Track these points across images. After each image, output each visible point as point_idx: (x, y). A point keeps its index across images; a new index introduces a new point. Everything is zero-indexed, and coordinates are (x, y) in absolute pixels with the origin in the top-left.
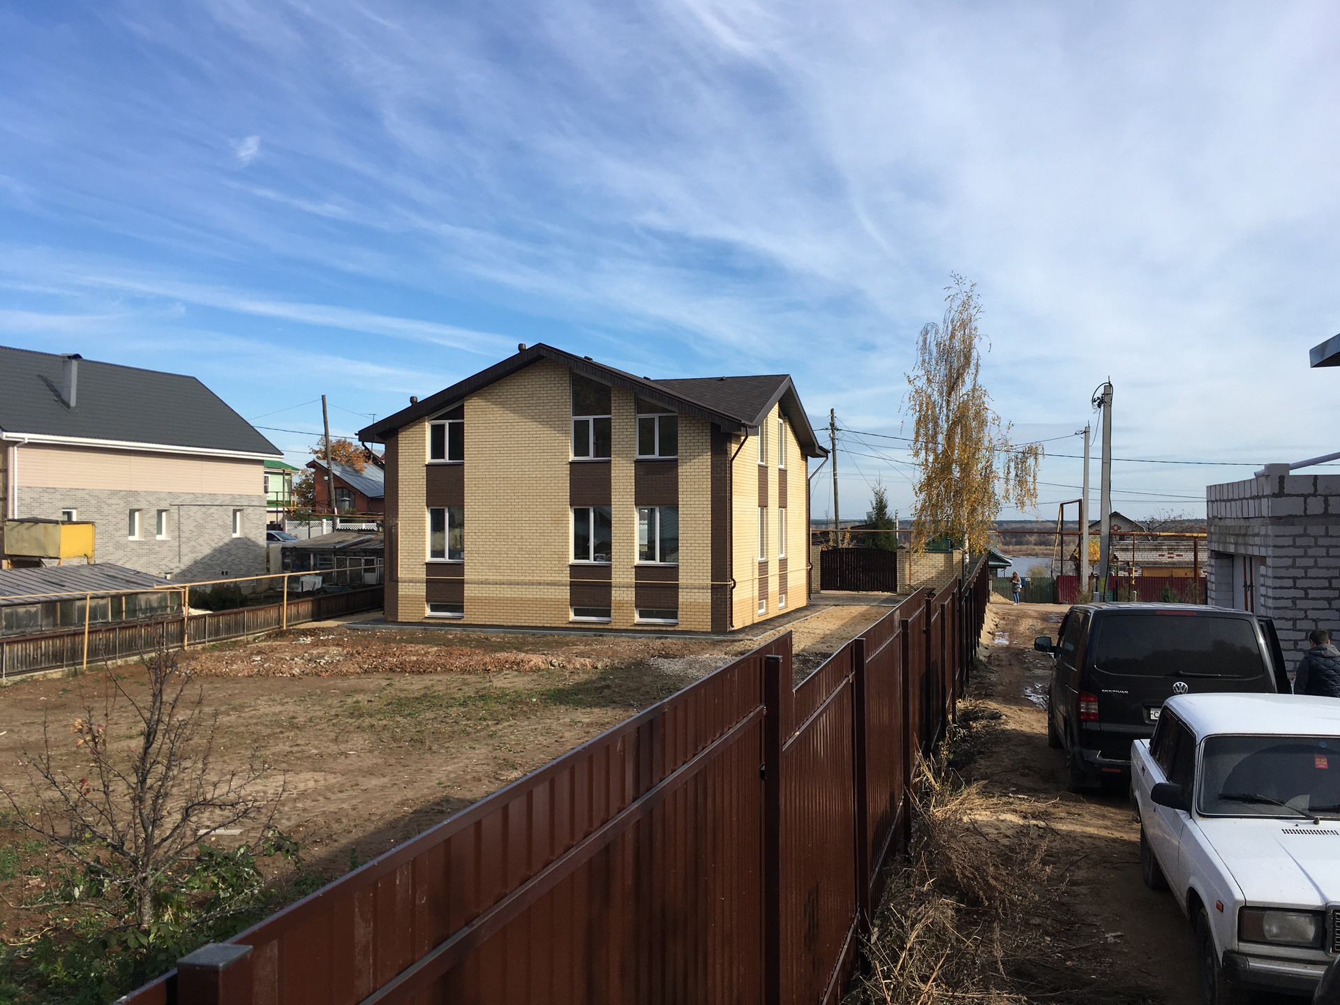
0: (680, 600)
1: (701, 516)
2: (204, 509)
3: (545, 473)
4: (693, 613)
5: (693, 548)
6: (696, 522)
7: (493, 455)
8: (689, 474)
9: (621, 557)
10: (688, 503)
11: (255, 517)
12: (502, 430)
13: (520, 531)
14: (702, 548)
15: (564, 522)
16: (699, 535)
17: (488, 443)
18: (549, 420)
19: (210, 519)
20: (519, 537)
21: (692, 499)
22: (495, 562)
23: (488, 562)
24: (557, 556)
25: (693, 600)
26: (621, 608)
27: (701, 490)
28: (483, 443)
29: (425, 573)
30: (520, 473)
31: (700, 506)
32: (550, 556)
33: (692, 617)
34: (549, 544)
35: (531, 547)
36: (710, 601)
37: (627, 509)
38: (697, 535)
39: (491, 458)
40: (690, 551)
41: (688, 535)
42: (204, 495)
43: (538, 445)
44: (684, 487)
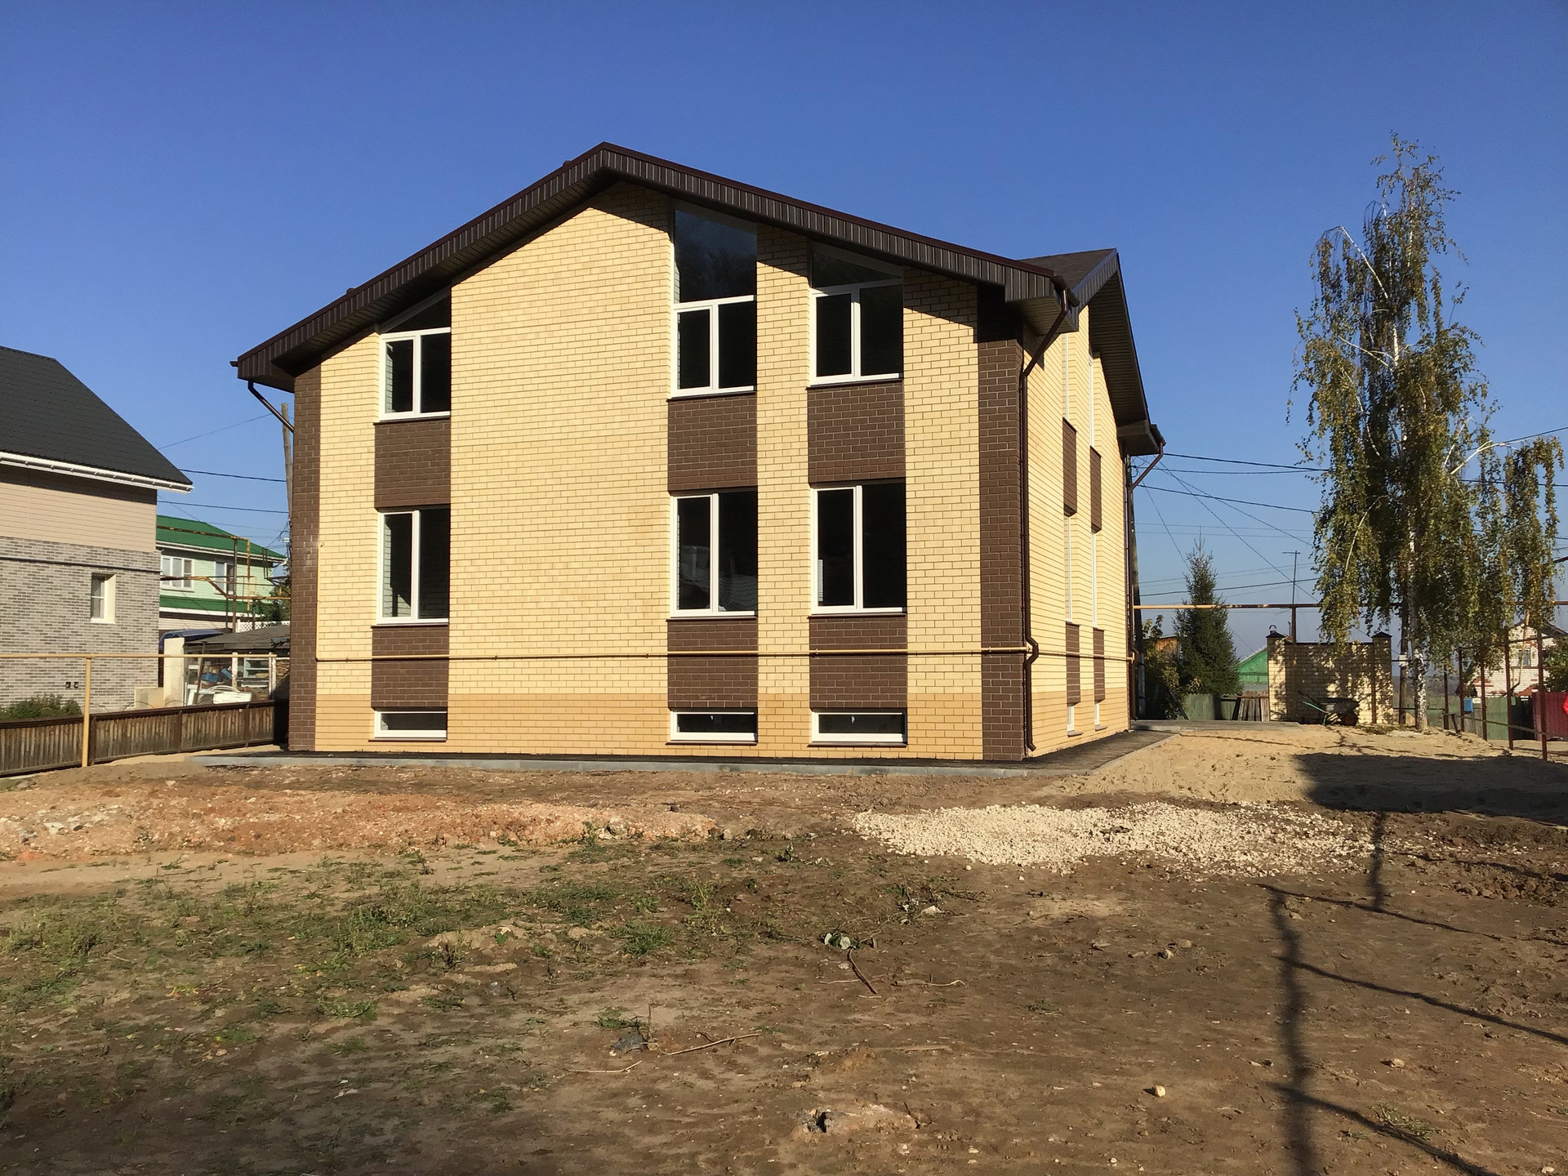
0: (910, 690)
1: (958, 500)
2: (32, 568)
3: (616, 426)
4: (941, 719)
5: (940, 573)
6: (946, 515)
7: (510, 396)
8: (928, 408)
9: (778, 599)
10: (927, 472)
11: (137, 589)
12: (528, 343)
13: (564, 553)
14: (958, 572)
15: (655, 528)
16: (951, 543)
17: (499, 371)
18: (626, 313)
19: (44, 586)
20: (562, 566)
21: (936, 465)
22: (511, 619)
23: (496, 619)
24: (640, 602)
25: (941, 690)
26: (779, 711)
27: (957, 442)
28: (490, 372)
29: (371, 647)
30: (565, 430)
31: (954, 478)
32: (625, 603)
33: (939, 726)
34: (623, 576)
35: (586, 585)
36: (980, 690)
37: (791, 494)
38: (946, 544)
39: (506, 402)
40: (931, 580)
41: (928, 544)
42: (32, 543)
43: (601, 368)
44: (918, 437)
